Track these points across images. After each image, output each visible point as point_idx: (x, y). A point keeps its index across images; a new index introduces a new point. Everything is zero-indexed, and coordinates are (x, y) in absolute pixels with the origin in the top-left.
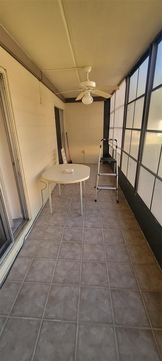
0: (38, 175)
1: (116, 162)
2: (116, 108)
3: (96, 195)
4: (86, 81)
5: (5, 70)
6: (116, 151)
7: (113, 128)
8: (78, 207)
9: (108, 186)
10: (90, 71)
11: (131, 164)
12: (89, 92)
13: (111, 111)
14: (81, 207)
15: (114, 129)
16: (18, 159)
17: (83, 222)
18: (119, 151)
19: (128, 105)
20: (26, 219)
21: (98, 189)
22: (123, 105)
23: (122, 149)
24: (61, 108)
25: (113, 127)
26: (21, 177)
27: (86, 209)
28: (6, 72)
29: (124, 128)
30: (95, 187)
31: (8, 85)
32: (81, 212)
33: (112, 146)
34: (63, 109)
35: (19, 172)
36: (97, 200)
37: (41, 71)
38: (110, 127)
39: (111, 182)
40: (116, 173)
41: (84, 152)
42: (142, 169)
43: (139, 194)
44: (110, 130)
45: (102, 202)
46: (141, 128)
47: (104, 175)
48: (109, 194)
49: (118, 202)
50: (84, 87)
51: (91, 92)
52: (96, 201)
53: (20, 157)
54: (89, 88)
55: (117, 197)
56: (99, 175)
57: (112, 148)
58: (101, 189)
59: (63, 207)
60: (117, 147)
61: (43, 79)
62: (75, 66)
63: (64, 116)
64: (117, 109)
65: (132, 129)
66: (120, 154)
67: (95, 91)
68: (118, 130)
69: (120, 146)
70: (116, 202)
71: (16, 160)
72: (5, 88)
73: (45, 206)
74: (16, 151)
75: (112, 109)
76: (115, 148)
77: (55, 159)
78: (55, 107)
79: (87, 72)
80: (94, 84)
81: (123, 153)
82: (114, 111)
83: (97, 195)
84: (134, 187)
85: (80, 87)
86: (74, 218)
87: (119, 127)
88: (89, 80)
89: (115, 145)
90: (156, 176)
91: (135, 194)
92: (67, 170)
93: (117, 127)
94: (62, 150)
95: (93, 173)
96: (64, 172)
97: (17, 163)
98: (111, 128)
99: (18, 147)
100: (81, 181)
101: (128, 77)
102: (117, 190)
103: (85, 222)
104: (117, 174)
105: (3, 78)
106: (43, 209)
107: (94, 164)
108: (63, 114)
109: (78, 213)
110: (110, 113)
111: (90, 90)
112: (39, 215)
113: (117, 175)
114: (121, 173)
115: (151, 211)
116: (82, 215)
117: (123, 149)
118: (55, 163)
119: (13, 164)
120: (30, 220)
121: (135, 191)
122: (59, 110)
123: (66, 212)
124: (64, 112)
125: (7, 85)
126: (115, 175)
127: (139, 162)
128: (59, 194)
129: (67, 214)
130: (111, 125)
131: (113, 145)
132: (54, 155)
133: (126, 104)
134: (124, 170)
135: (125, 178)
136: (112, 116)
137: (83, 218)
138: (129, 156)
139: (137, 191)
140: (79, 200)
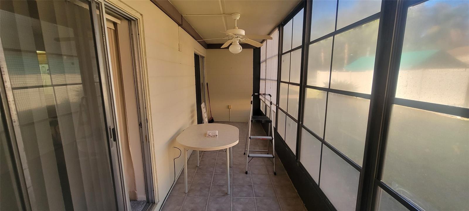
0: (171, 138)
1: (270, 122)
2: (267, 58)
3: (246, 165)
4: (234, 29)
5: (141, 15)
6: (270, 108)
7: (265, 80)
8: (224, 182)
9: (261, 152)
10: (238, 18)
11: (289, 124)
12: (238, 40)
13: (261, 60)
14: (227, 183)
15: (267, 81)
16: (147, 119)
17: (231, 205)
18: (274, 108)
19: (282, 56)
20: (150, 201)
21: (249, 156)
22: (276, 55)
23: (277, 105)
24: (202, 55)
25: (265, 78)
26: (149, 142)
27: (234, 185)
28: (142, 17)
29: (279, 81)
30: (245, 154)
31: (144, 31)
32: (228, 190)
33: (264, 101)
34: (204, 56)
35: (146, 135)
36: (248, 172)
37: (182, 16)
38: (261, 77)
39: (265, 146)
40: (271, 135)
41: (229, 108)
42: (304, 131)
43: (302, 163)
44: (261, 81)
45: (254, 174)
46: (299, 83)
47: (256, 139)
48: (264, 163)
49: (275, 174)
50: (232, 35)
51: (239, 40)
52: (246, 173)
53: (150, 116)
54: (237, 36)
55: (274, 167)
56: (250, 138)
57: (265, 103)
58: (253, 157)
59: (203, 182)
60: (271, 103)
61: (183, 24)
62: (222, 13)
63: (205, 63)
64: (269, 58)
65: (289, 83)
66: (275, 112)
67: (245, 39)
68: (271, 82)
69: (274, 102)
70: (273, 174)
71: (144, 120)
72: (139, 34)
73: (177, 181)
74: (146, 108)
75: (262, 58)
76: (268, 104)
77: (192, 117)
78: (195, 54)
79: (235, 20)
80: (243, 32)
81: (279, 110)
82: (266, 61)
83: (248, 165)
84: (295, 154)
85: (227, 34)
86: (218, 199)
87: (272, 79)
88: (237, 28)
89: (269, 101)
90: (323, 142)
91: (298, 163)
92: (210, 133)
93: (270, 79)
94: (203, 105)
95: (243, 136)
96: (205, 135)
97: (145, 123)
98: (262, 79)
99: (149, 103)
100: (228, 147)
101: (281, 26)
102: (274, 157)
103: (234, 203)
104: (272, 137)
105: (138, 24)
106: (174, 186)
107: (241, 123)
108: (203, 62)
109: (224, 191)
110: (261, 62)
111: (239, 38)
112: (169, 196)
113: (273, 139)
114: (277, 136)
115: (320, 187)
116: (229, 193)
117: (279, 106)
118: (193, 122)
119: (140, 125)
120: (157, 204)
121: (297, 159)
122: (200, 57)
123: (207, 189)
124: (205, 59)
125: (142, 31)
126: (270, 138)
127: (300, 123)
128: (197, 163)
129: (209, 192)
130: (262, 76)
131: (266, 100)
132: (192, 111)
133: (280, 54)
134: (281, 132)
135: (283, 142)
136: (263, 66)
137: (231, 198)
138: (287, 114)
139: (299, 160)
140: (224, 172)
